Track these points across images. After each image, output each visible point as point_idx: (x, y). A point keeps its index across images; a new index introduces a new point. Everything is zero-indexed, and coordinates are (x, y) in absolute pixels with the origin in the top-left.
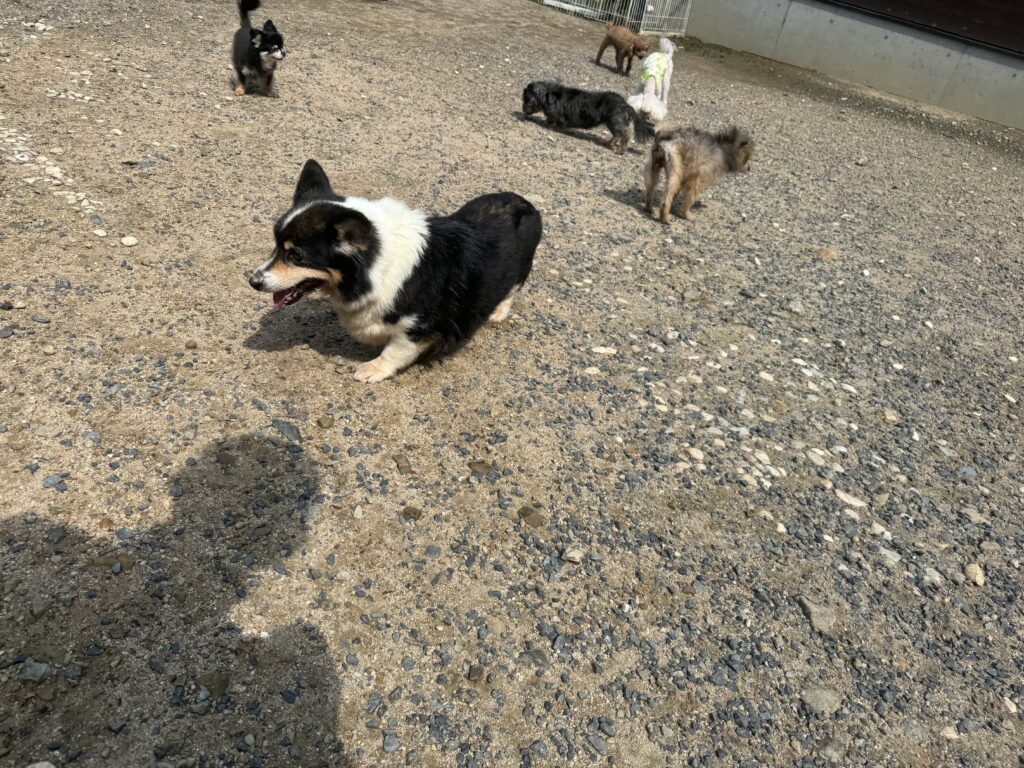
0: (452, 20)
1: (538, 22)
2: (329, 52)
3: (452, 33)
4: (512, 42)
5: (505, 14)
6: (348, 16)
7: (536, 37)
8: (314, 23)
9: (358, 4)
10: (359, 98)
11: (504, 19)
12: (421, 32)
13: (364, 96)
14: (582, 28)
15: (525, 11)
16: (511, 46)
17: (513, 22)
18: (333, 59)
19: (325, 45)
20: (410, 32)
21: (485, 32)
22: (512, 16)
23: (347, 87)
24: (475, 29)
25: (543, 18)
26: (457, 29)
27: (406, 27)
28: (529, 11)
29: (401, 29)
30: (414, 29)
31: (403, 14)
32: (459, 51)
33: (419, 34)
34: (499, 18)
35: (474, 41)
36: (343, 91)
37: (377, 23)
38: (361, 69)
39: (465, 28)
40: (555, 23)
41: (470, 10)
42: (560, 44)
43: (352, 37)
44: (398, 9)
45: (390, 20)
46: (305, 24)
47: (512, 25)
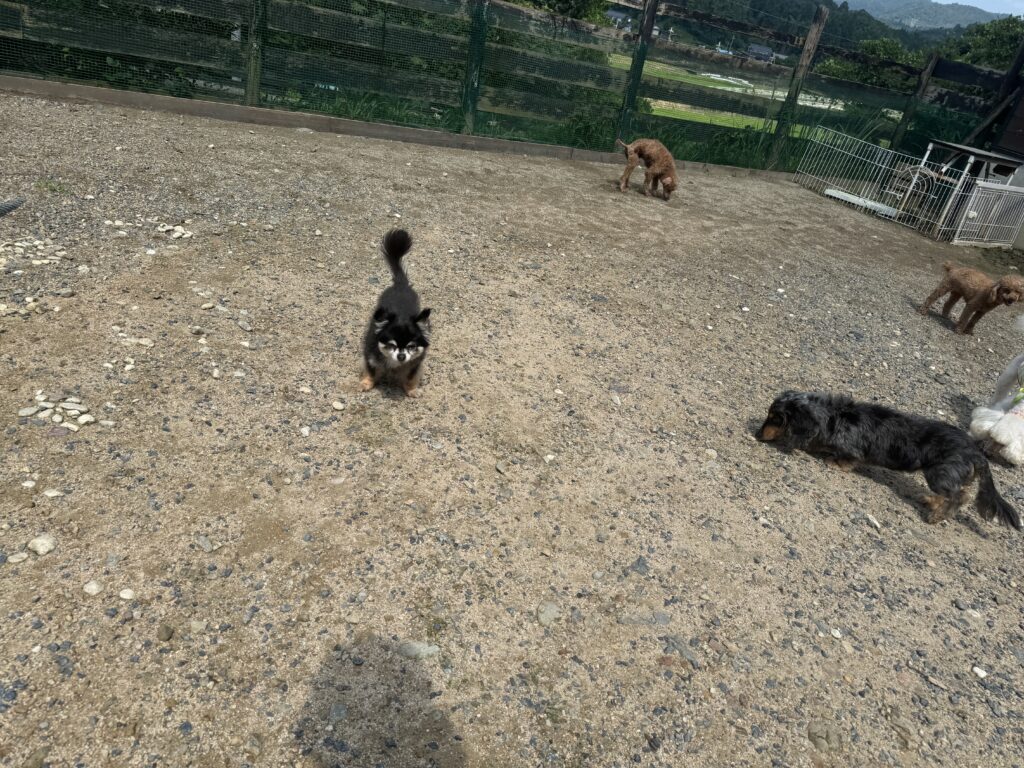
0: (710, 219)
1: (819, 223)
2: (537, 284)
3: (709, 241)
4: (787, 257)
5: (778, 210)
6: (583, 214)
7: (819, 247)
8: (536, 225)
9: (598, 194)
10: (551, 396)
11: (776, 218)
12: (668, 239)
13: (560, 392)
14: (876, 233)
15: (802, 206)
16: (786, 264)
17: (788, 223)
18: (539, 298)
19: (537, 268)
20: (654, 239)
21: (751, 239)
22: (786, 213)
23: (538, 368)
24: (739, 234)
25: (826, 216)
26: (716, 233)
27: (651, 231)
28: (807, 205)
29: (644, 235)
30: (660, 234)
31: (651, 210)
32: (715, 274)
33: (665, 243)
34: (770, 216)
35: (736, 255)
36: (530, 377)
37: (615, 225)
38: (571, 322)
39: (726, 233)
40: (841, 224)
41: (734, 203)
42: (851, 261)
43: (577, 250)
44: (646, 202)
45: (633, 220)
46: (525, 226)
47: (787, 227)
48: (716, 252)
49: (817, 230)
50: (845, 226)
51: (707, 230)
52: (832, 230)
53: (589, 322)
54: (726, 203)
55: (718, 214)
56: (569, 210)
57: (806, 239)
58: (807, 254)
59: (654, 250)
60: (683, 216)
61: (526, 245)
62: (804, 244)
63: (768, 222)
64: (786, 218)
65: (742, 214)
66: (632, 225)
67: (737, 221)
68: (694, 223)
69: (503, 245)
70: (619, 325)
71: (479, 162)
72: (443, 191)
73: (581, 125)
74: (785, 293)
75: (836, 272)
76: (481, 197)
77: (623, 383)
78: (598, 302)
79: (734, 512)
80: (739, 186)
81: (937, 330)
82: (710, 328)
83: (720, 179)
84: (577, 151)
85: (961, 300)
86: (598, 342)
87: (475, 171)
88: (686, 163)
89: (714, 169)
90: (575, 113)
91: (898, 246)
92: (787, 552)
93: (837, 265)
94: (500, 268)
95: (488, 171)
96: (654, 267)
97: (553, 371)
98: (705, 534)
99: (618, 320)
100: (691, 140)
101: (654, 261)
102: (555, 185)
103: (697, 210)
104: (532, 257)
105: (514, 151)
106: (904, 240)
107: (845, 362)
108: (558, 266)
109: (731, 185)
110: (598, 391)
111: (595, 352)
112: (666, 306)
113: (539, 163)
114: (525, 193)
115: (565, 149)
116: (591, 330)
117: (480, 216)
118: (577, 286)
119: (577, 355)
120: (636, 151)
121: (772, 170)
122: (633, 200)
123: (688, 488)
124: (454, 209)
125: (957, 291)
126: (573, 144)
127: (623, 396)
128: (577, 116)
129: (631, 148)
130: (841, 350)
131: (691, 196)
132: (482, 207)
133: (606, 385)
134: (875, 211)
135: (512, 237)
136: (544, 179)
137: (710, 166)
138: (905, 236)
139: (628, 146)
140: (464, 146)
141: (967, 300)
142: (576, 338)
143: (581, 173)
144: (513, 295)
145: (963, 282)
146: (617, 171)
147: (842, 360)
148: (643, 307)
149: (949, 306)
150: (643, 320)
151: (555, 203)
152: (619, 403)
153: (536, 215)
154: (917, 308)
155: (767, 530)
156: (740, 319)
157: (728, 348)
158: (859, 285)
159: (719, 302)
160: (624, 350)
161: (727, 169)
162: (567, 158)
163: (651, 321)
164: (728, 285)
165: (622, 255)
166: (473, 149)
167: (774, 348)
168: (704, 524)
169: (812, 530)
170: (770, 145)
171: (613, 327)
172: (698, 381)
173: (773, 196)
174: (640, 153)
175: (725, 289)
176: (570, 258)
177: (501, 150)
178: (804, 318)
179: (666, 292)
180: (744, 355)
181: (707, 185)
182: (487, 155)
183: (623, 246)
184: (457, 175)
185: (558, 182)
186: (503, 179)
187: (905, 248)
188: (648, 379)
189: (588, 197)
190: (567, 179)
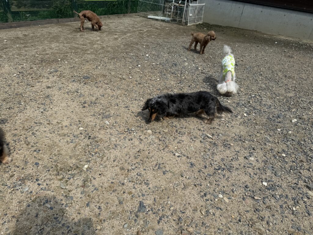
0: (116, 35)
1: (150, 28)
2: (58, 79)
3: (118, 43)
4: (145, 42)
5: (136, 27)
6: (70, 43)
7: (153, 36)
8: (52, 53)
9: (74, 34)
10: (79, 132)
11: (136, 30)
12: (104, 46)
13: (82, 129)
14: (167, 27)
15: (143, 23)
16: (146, 45)
17: (141, 30)
18: (61, 86)
19: (56, 71)
20: (100, 47)
21: (131, 39)
22: (139, 27)
23: (69, 120)
24: (127, 38)
25: (151, 25)
26: (120, 39)
27: (97, 44)
28: (144, 23)
29: (95, 46)
30: (101, 44)
31: (95, 36)
32: (124, 55)
33: (104, 47)
34: (134, 29)
35: (129, 45)
36: (66, 126)
37: (83, 45)
38: (77, 92)
39: (123, 39)
40: (156, 27)
41: (122, 27)
42: (163, 39)
43: (71, 59)
44: (92, 33)
45: (89, 41)
46: (47, 54)
47: (142, 32)
48: (122, 46)
49: (150, 30)
50: (158, 27)
51: (116, 39)
52: (154, 30)
53: (85, 90)
54: (119, 28)
55: (118, 32)
56: (64, 43)
57: (148, 35)
58: (150, 40)
59: (101, 51)
60: (107, 36)
61: (49, 62)
62: (148, 36)
63: (135, 31)
64: (140, 29)
65: (126, 31)
66: (90, 43)
67: (125, 33)
68: (111, 37)
69: (40, 65)
70: (97, 87)
71: (20, 32)
72: (6, 48)
73: (58, 10)
74: (149, 56)
75: (161, 44)
76: (25, 47)
77: (107, 113)
78: (86, 79)
79: (166, 156)
80: (121, 21)
81: (196, 55)
82: (131, 77)
83: (115, 20)
84: (60, 20)
85: (199, 44)
86: (91, 97)
87: (19, 36)
88: (101, 16)
89: (111, 16)
90: (54, 5)
91: (174, 30)
92: (189, 165)
93: (160, 41)
94: (40, 76)
95: (25, 35)
96: (103, 58)
97: (76, 119)
98: (160, 173)
99: (96, 85)
100: (101, 8)
101: (102, 55)
102: (55, 34)
103: (110, 33)
104: (53, 67)
105: (34, 25)
106: (175, 28)
107: (176, 76)
108: (65, 68)
109: (119, 21)
110: (98, 121)
111: (91, 103)
112: (113, 73)
113: (46, 27)
114: (44, 41)
115: (55, 20)
116: (87, 93)
117: (26, 55)
118: (76, 74)
119: (84, 107)
120: (82, 16)
121: (130, 13)
122: (87, 34)
123: (147, 153)
124: (13, 55)
125: (197, 41)
126: (58, 17)
127: (109, 119)
128: (55, 6)
129: (80, 14)
130: (173, 72)
131: (107, 28)
132: (26, 51)
133: (101, 117)
134: (164, 20)
135: (42, 61)
136: (50, 33)
137: (109, 16)
138: (175, 26)
139: (79, 14)
140: (11, 27)
141: (200, 43)
142: (81, 99)
143: (64, 28)
144: (48, 87)
145: (198, 38)
146: (78, 24)
147: (174, 75)
148: (104, 76)
149: (196, 46)
150: (106, 82)
151: (57, 41)
152: (109, 124)
153: (50, 49)
154: (187, 49)
155: (180, 158)
156: (139, 71)
157: (139, 84)
158: (169, 46)
159: (129, 65)
160: (103, 97)
161: (115, 16)
162: (57, 23)
163: (109, 81)
164: (130, 58)
165: (89, 56)
166: (16, 27)
167: (153, 78)
168: (158, 168)
169: (193, 150)
170: (127, 5)
171: (95, 89)
172: (134, 101)
173: (133, 22)
174: (84, 16)
175: (130, 60)
176: (69, 63)
177: (28, 25)
178: (158, 63)
179: (111, 67)
180: (145, 85)
181: (111, 23)
182: (23, 29)
183: (89, 52)
184: (11, 40)
185: (56, 33)
186: (32, 37)
187: (177, 30)
188: (116, 107)
189: (70, 36)
190: (60, 31)
